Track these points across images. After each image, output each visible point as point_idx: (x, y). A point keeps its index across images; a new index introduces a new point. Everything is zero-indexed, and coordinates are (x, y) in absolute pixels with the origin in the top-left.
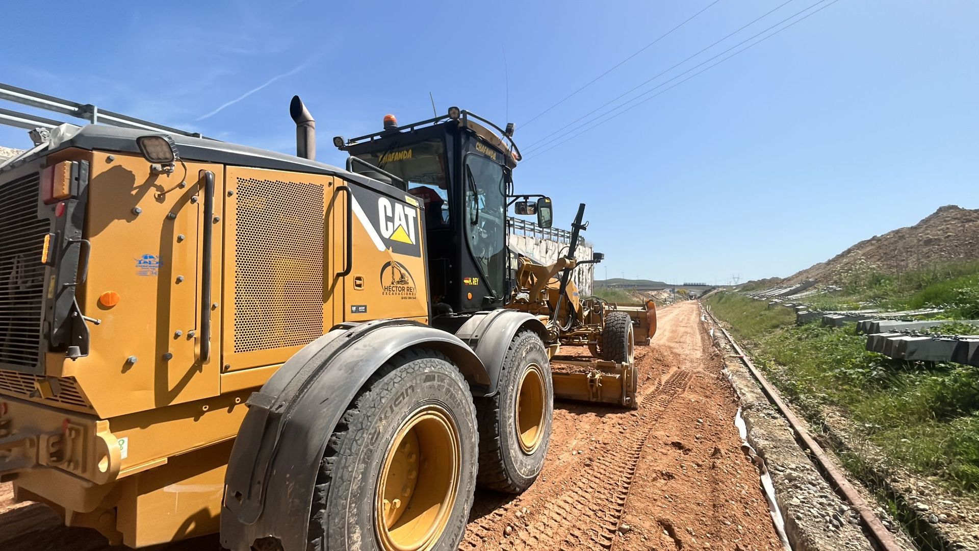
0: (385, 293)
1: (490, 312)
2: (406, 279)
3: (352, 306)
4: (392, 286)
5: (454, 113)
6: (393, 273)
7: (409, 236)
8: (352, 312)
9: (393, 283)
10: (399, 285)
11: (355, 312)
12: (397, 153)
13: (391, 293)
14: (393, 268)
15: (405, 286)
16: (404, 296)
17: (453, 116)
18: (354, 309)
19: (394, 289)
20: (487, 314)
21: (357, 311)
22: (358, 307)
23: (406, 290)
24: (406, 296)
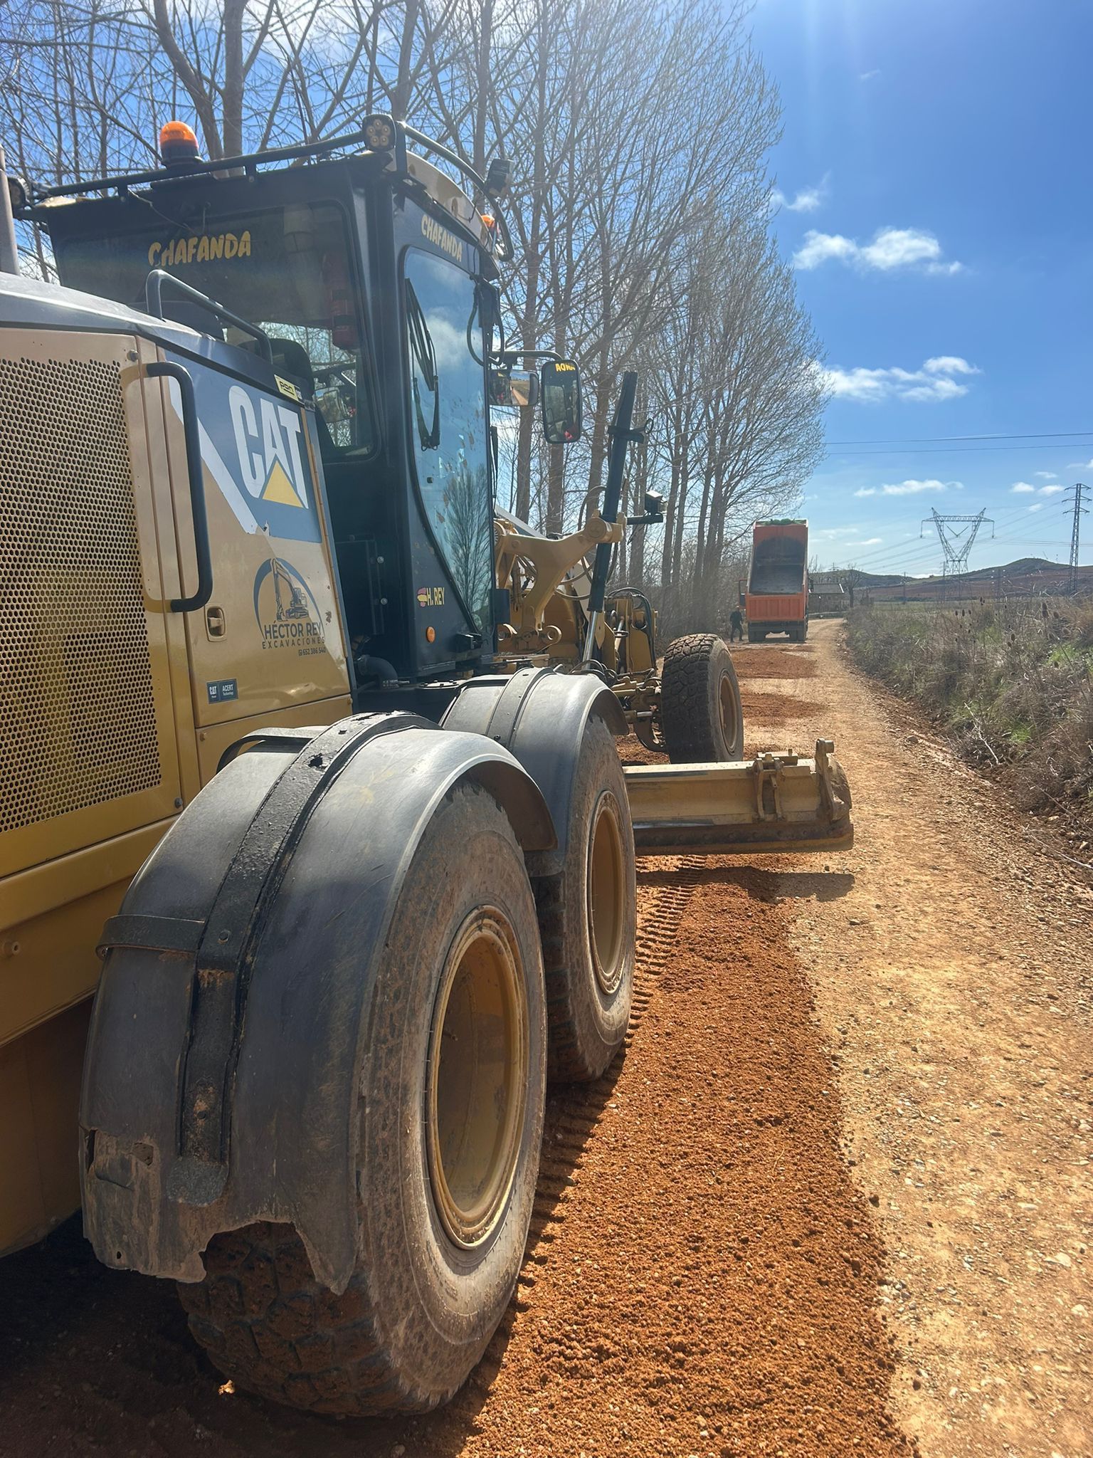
0: (267, 645)
1: (511, 676)
2: (303, 602)
3: (210, 685)
4: (278, 623)
5: (379, 133)
6: (277, 592)
7: (294, 486)
8: (211, 701)
9: (279, 618)
10: (291, 621)
11: (216, 700)
12: (205, 239)
13: (278, 644)
14: (276, 576)
15: (303, 621)
16: (302, 648)
17: (375, 140)
18: (213, 691)
19: (283, 631)
20: (503, 683)
21: (220, 697)
22: (220, 685)
23: (305, 631)
24: (306, 646)
